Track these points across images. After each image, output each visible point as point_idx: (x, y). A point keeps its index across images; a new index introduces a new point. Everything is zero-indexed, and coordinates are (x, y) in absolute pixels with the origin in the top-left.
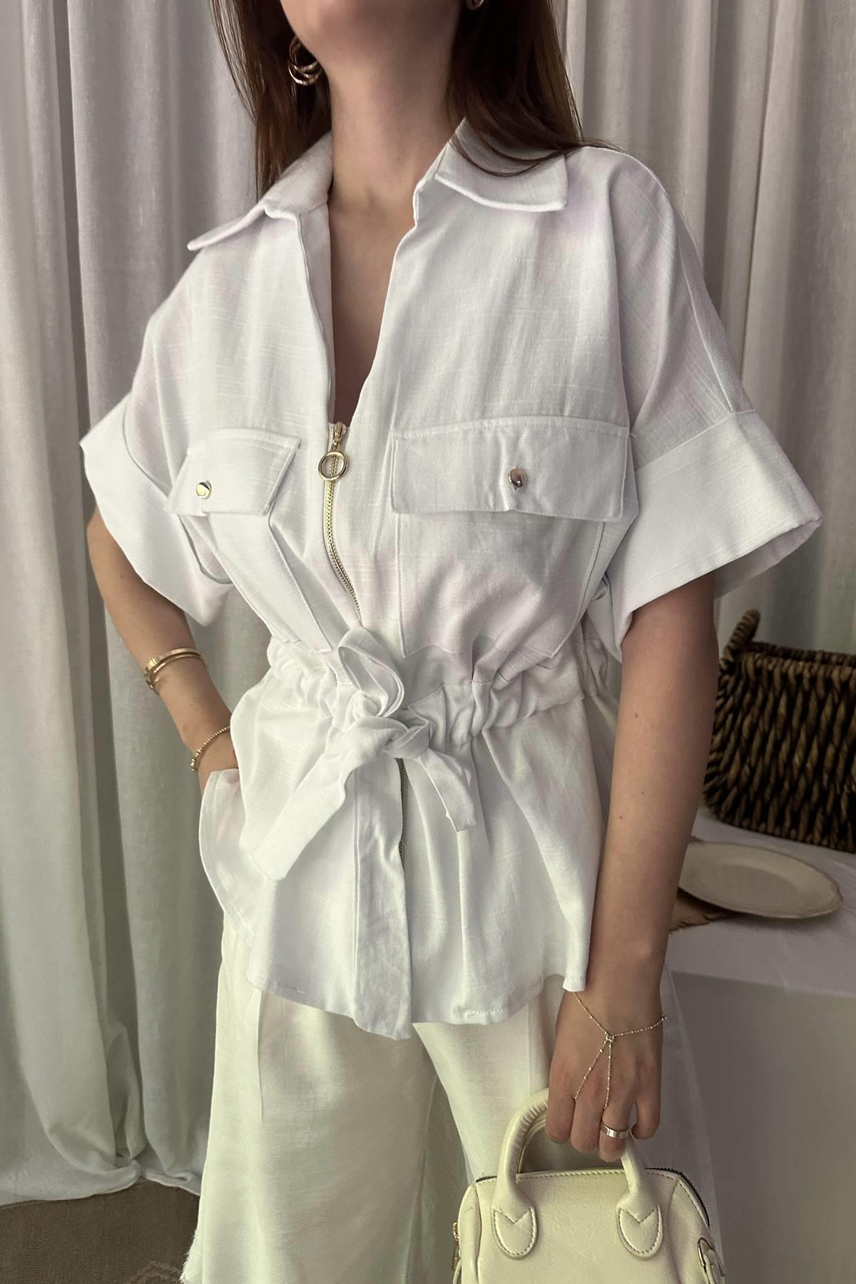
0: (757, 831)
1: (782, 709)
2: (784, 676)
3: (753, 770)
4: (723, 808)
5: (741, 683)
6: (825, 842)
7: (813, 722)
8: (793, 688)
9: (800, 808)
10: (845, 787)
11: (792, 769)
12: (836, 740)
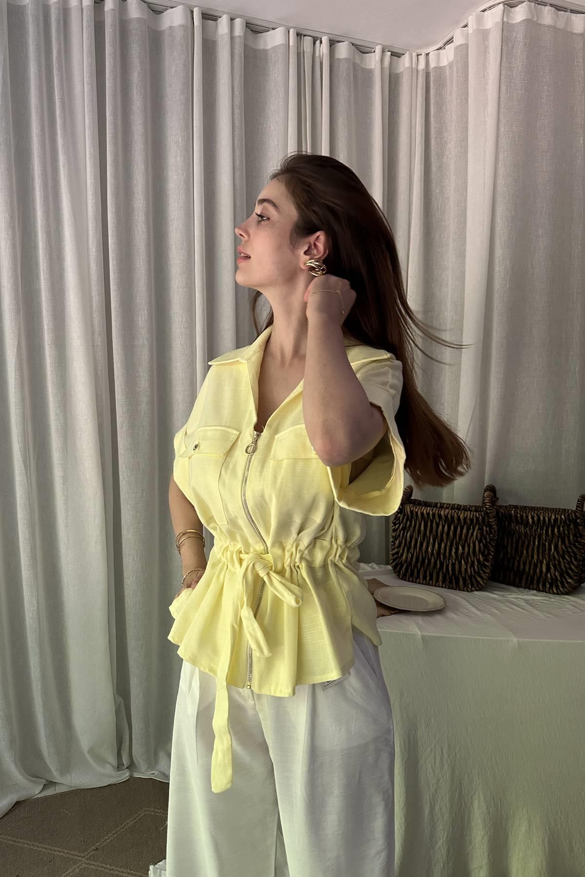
0: (416, 582)
1: (422, 528)
2: (422, 514)
3: (412, 556)
4: (401, 573)
5: (406, 517)
6: (444, 586)
7: (435, 534)
8: (426, 518)
9: (433, 571)
10: (451, 562)
11: (428, 554)
12: (445, 541)
